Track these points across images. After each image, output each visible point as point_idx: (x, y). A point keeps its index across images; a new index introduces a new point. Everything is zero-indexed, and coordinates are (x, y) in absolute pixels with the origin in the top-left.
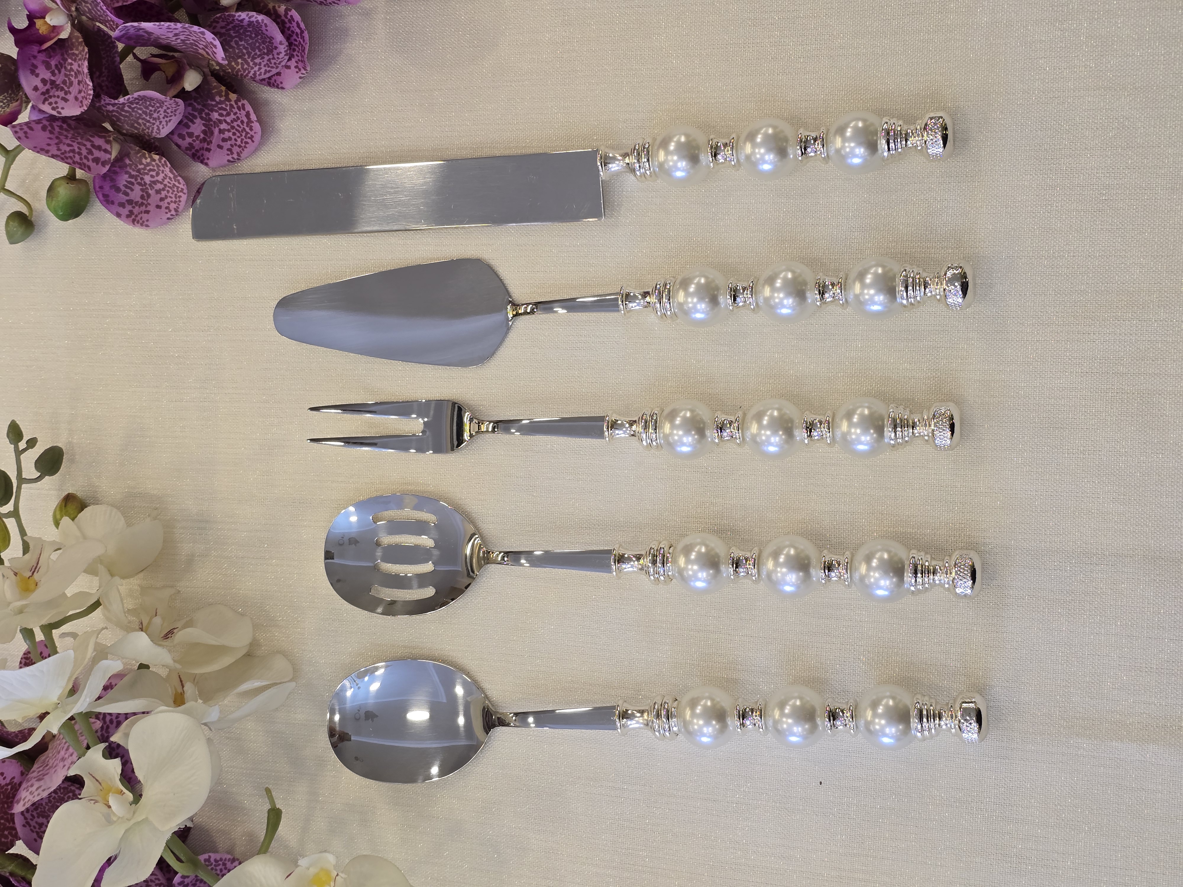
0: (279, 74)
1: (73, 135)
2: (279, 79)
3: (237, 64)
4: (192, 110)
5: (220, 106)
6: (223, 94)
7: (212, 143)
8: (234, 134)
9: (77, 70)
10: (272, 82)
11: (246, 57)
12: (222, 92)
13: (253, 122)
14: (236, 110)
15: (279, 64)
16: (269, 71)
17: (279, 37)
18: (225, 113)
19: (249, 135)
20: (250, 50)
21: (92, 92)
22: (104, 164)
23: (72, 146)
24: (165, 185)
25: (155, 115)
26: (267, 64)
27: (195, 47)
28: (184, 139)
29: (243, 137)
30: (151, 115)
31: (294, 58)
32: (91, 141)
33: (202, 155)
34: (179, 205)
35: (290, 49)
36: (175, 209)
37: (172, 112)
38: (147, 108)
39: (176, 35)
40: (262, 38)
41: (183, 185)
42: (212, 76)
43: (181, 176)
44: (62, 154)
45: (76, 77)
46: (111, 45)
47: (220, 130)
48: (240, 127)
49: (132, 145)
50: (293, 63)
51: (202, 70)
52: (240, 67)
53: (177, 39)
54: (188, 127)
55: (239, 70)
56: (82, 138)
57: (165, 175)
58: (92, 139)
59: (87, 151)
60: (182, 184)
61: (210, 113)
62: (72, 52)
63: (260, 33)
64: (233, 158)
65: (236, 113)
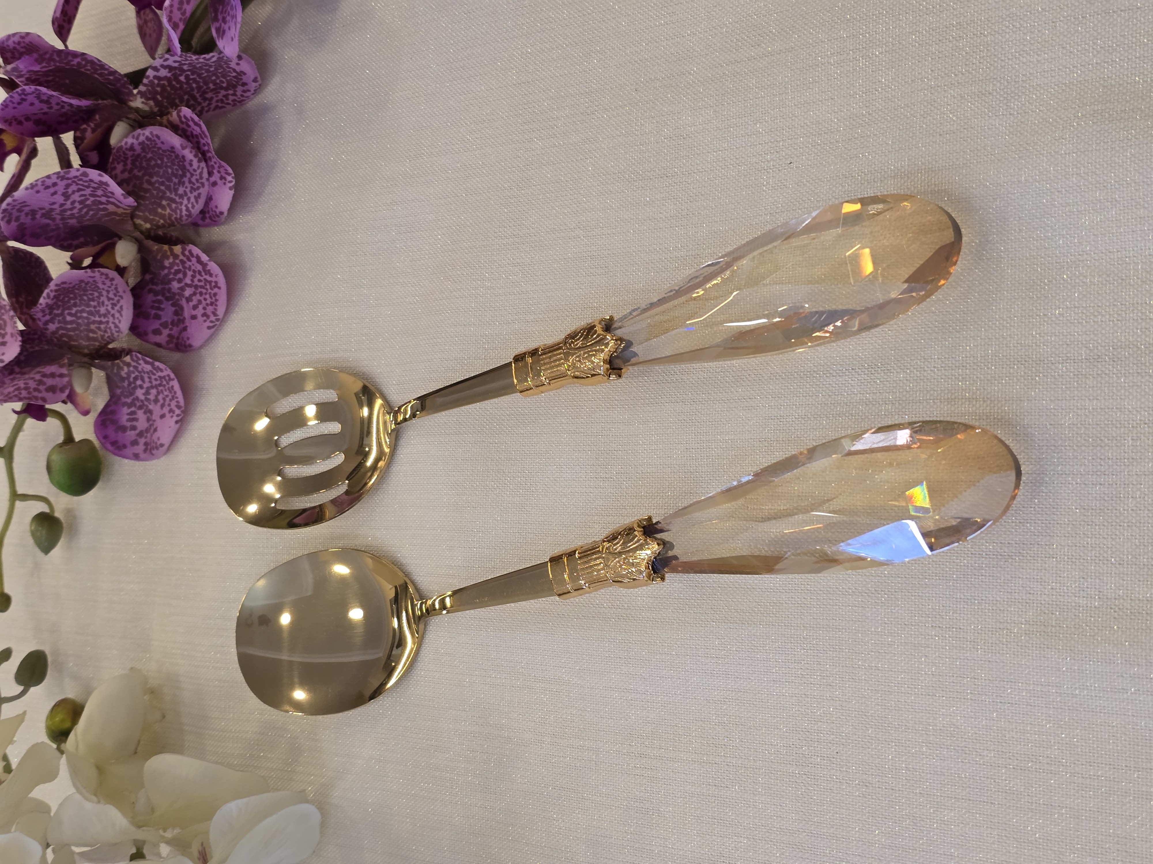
3: (164, 208)
4: (155, 296)
6: (169, 253)
7: (185, 320)
11: (168, 194)
12: (166, 251)
13: (207, 264)
14: (188, 264)
17: (179, 142)
18: (180, 276)
19: (213, 284)
20: (168, 183)
23: (17, 385)
26: (191, 187)
28: (160, 334)
29: (209, 291)
30: (98, 312)
32: (40, 372)
33: (184, 340)
37: (115, 295)
42: (146, 238)
44: (6, 396)
47: (186, 299)
48: (201, 281)
51: (133, 237)
52: (168, 210)
54: (157, 317)
55: (170, 215)
56: (29, 373)
59: (37, 383)
61: (169, 286)
63: (161, 151)
64: (211, 322)
65: (190, 266)
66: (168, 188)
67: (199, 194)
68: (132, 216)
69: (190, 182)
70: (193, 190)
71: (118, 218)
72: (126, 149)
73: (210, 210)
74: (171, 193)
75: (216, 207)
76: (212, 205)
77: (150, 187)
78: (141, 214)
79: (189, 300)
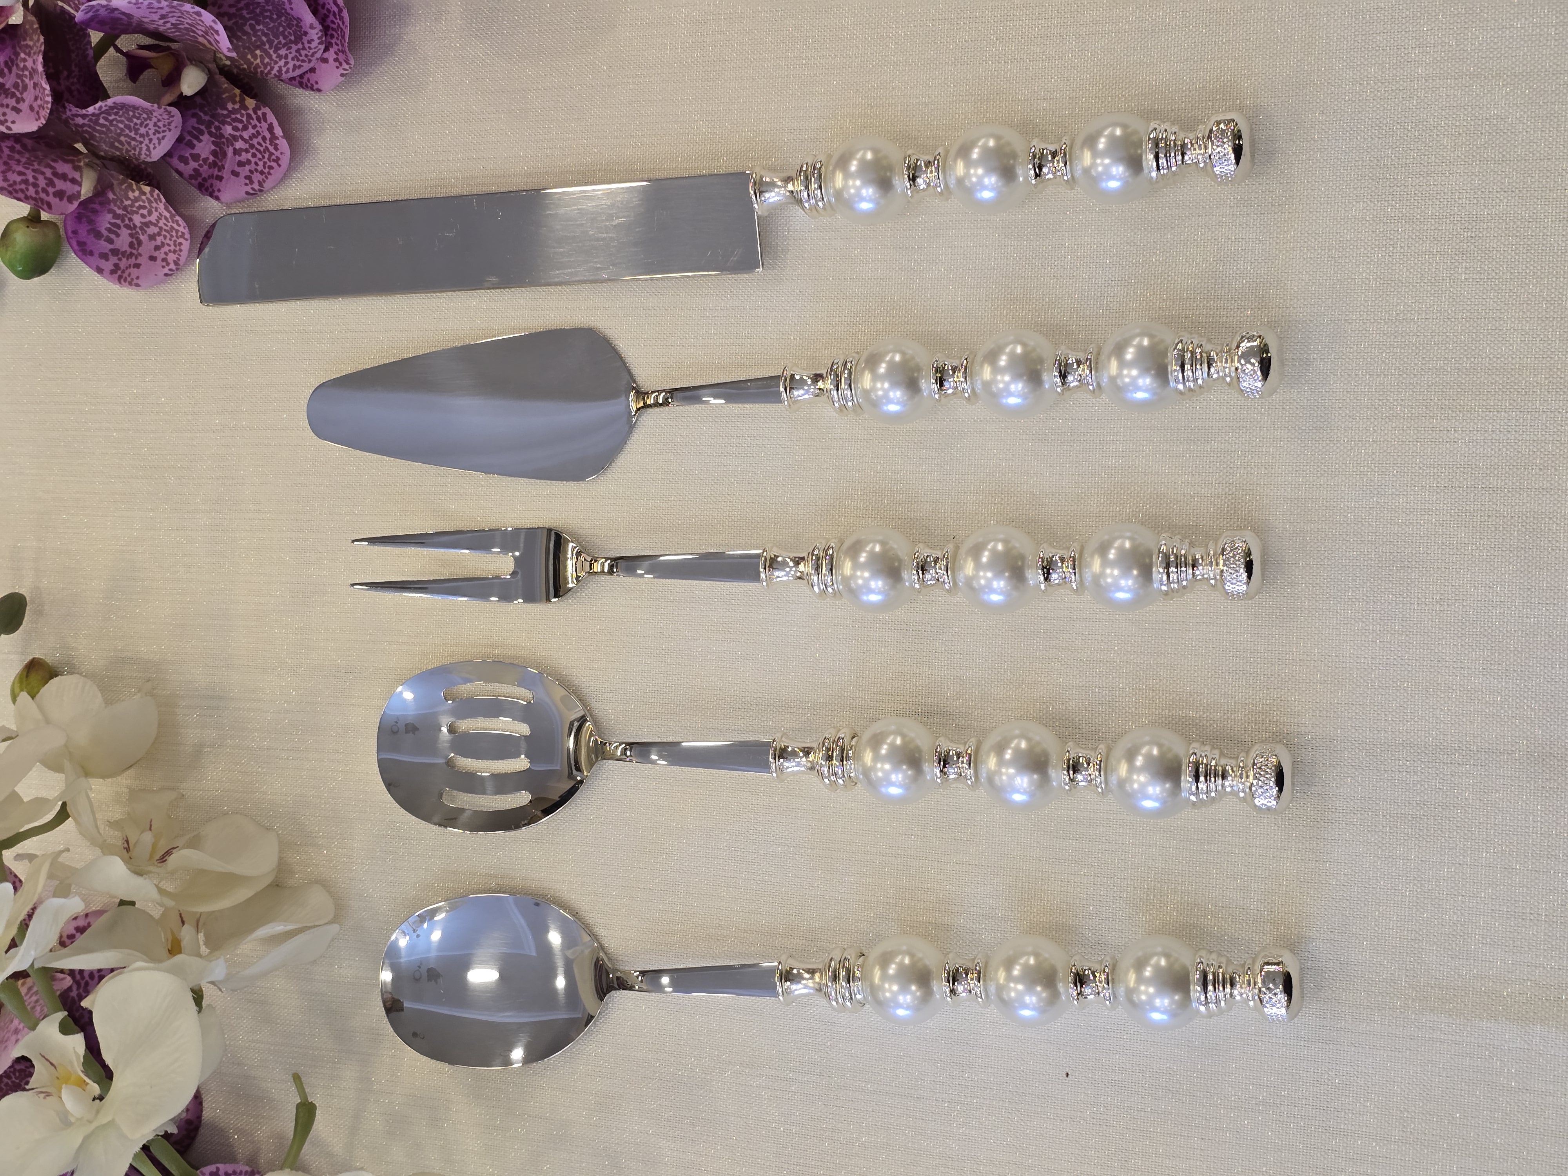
0: (313, 70)
1: (28, 159)
2: (313, 77)
3: (255, 57)
4: (198, 123)
5: (233, 116)
6: (238, 99)
7: (224, 168)
8: (254, 155)
9: (32, 68)
10: (305, 82)
11: (267, 46)
12: (236, 96)
13: (278, 139)
14: (254, 122)
15: (313, 55)
16: (300, 66)
17: (308, 18)
18: (239, 126)
19: (274, 157)
20: (271, 37)
21: (49, 99)
22: (70, 199)
23: (24, 174)
24: (161, 228)
25: (143, 130)
26: (296, 56)
27: (192, 34)
28: (187, 163)
29: (266, 160)
30: (136, 130)
31: (332, 47)
32: (51, 167)
33: (212, 185)
34: (180, 255)
35: (326, 35)
36: (174, 261)
37: (164, 126)
38: (130, 120)
39: (163, 17)
40: (286, 19)
41: (184, 227)
42: (220, 74)
43: (179, 215)
44: (10, 186)
45: (31, 78)
46: (81, 33)
47: (235, 149)
48: (261, 146)
49: (112, 172)
50: (331, 55)
51: (206, 66)
53: (165, 23)
54: (191, 146)
56: (39, 164)
57: (160, 213)
58: (53, 164)
59: (46, 181)
60: (182, 226)
61: (221, 126)
62: (25, 43)
63: (283, 13)
64: (253, 189)
65: (256, 126)
66: (270, 42)
69: (298, 51)
70: (296, 58)
71: (201, 47)
74: (270, 48)
77: (252, 33)
79: (236, 152)
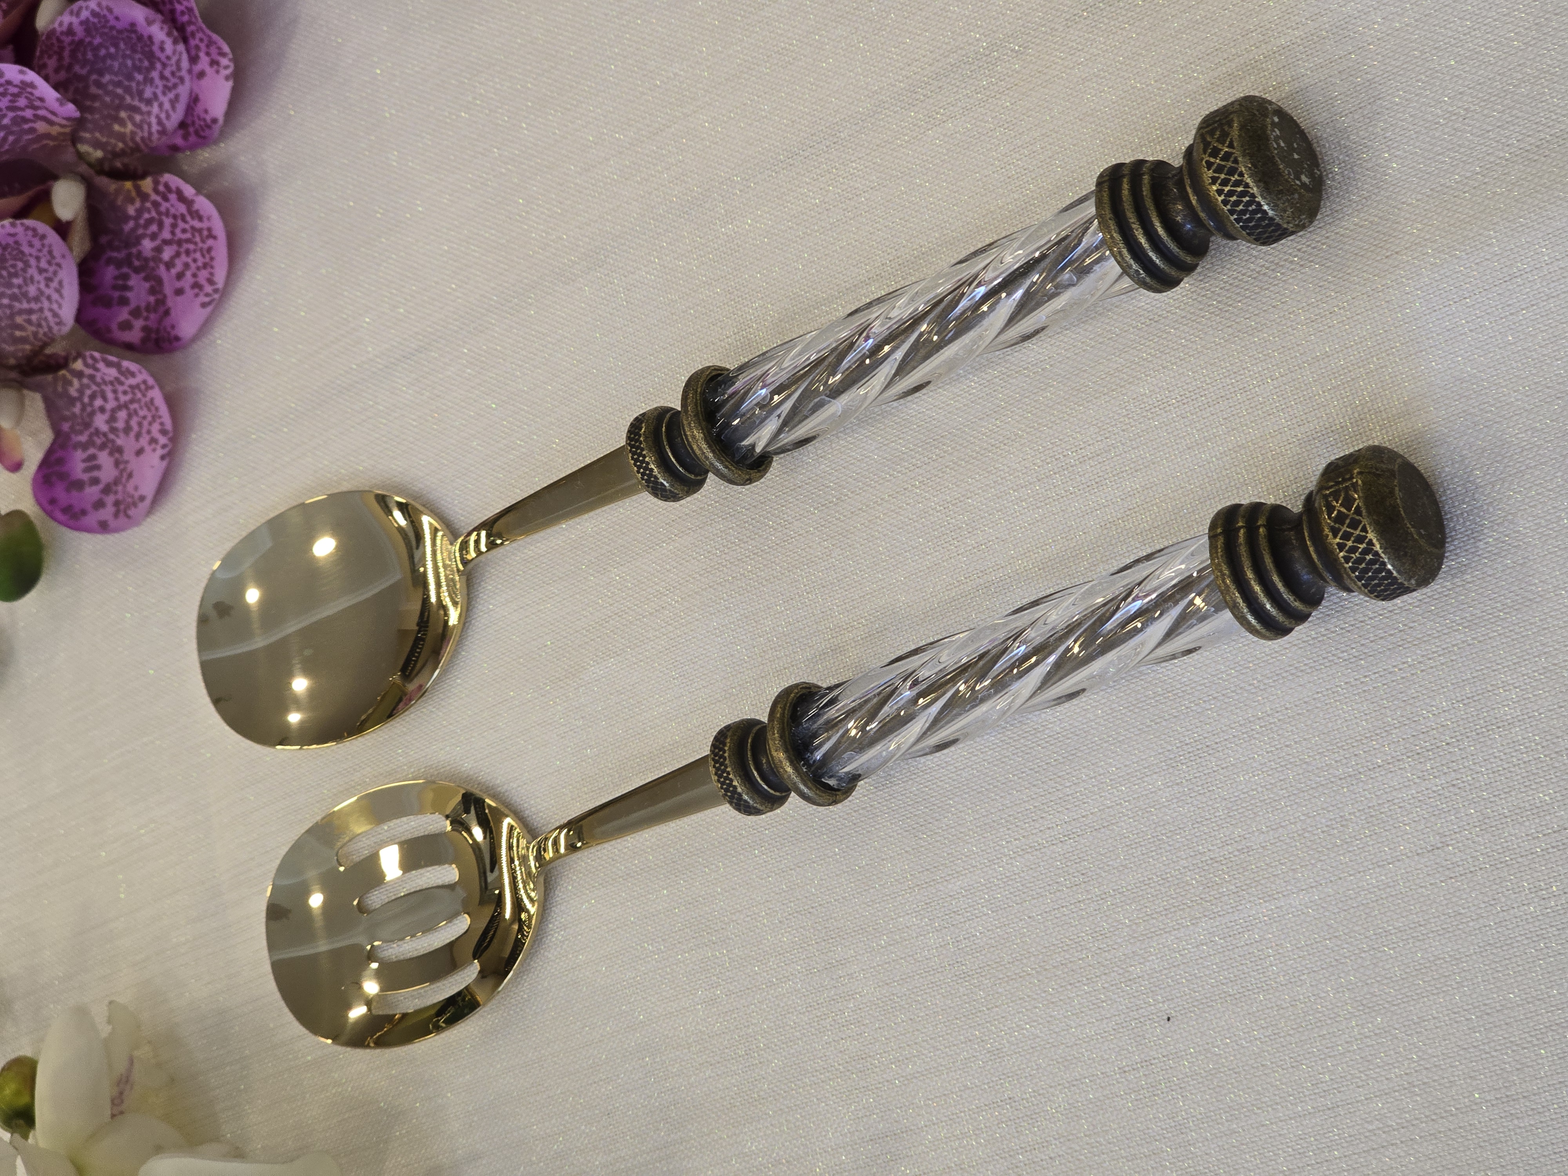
0: (193, 93)
3: (122, 123)
6: (134, 194)
8: (187, 252)
11: (128, 99)
12: (129, 191)
14: (164, 206)
15: (179, 71)
17: (143, 16)
19: (204, 233)
20: (126, 83)
26: (164, 86)
42: (97, 173)
47: (166, 264)
52: (130, 127)
55: (133, 133)
63: (114, 33)
64: (207, 295)
65: (168, 210)
66: (128, 90)
67: (177, 97)
68: (74, 139)
69: (162, 77)
70: (167, 89)
71: (51, 143)
72: (62, 33)
73: (196, 119)
74: (132, 98)
75: (206, 111)
76: (199, 109)
77: (100, 92)
78: (87, 135)
79: (169, 265)
